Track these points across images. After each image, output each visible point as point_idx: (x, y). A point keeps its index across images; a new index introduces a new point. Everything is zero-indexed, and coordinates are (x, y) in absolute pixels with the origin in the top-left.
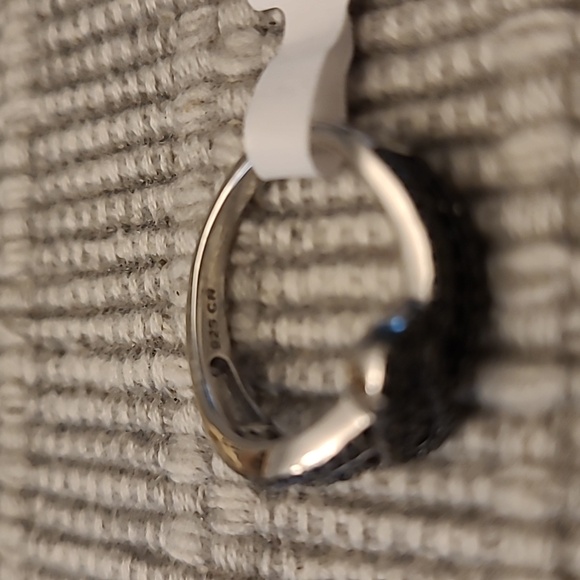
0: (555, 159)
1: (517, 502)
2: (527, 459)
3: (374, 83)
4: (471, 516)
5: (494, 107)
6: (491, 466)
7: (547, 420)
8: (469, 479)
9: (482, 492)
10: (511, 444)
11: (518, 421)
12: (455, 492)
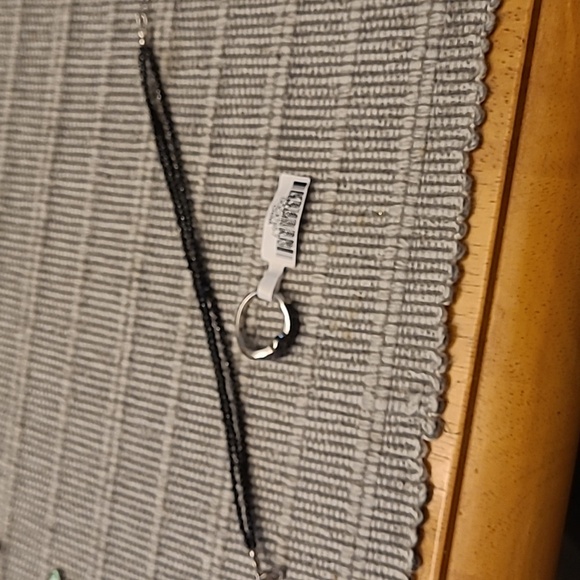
0: (319, 302)
1: (306, 362)
2: (309, 354)
3: (285, 286)
4: (297, 364)
5: (310, 289)
6: (302, 355)
7: (312, 347)
8: (298, 356)
9: (300, 360)
10: (306, 351)
11: (308, 347)
12: (295, 359)
